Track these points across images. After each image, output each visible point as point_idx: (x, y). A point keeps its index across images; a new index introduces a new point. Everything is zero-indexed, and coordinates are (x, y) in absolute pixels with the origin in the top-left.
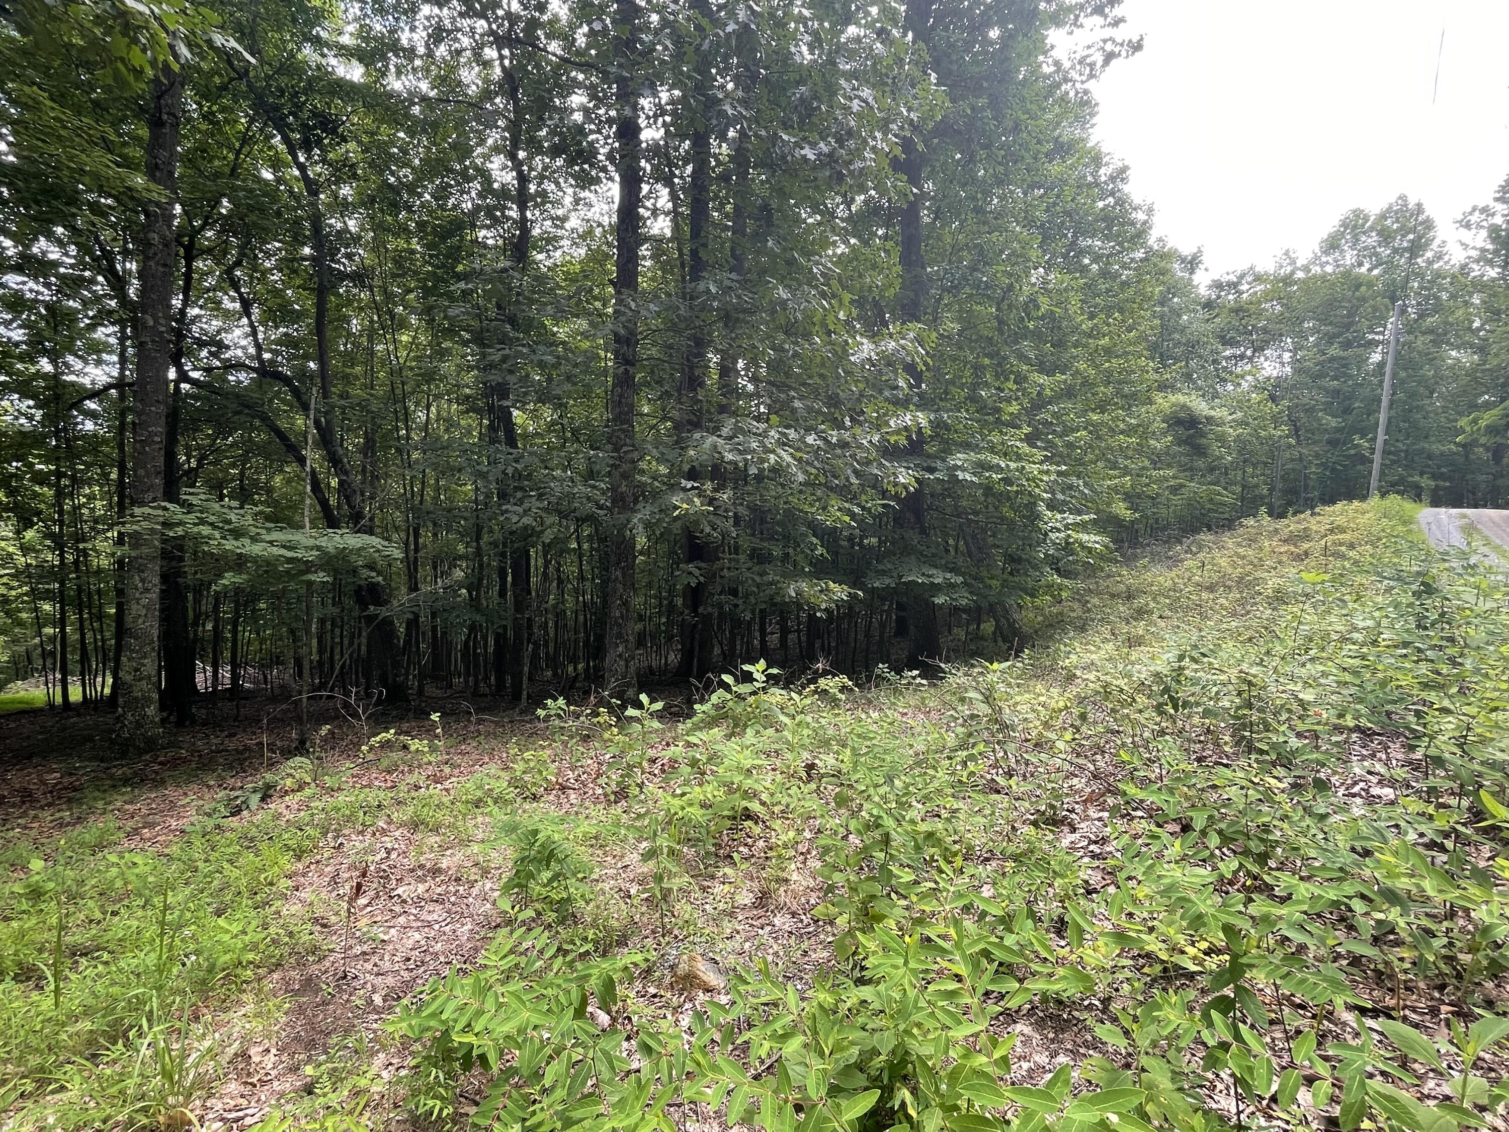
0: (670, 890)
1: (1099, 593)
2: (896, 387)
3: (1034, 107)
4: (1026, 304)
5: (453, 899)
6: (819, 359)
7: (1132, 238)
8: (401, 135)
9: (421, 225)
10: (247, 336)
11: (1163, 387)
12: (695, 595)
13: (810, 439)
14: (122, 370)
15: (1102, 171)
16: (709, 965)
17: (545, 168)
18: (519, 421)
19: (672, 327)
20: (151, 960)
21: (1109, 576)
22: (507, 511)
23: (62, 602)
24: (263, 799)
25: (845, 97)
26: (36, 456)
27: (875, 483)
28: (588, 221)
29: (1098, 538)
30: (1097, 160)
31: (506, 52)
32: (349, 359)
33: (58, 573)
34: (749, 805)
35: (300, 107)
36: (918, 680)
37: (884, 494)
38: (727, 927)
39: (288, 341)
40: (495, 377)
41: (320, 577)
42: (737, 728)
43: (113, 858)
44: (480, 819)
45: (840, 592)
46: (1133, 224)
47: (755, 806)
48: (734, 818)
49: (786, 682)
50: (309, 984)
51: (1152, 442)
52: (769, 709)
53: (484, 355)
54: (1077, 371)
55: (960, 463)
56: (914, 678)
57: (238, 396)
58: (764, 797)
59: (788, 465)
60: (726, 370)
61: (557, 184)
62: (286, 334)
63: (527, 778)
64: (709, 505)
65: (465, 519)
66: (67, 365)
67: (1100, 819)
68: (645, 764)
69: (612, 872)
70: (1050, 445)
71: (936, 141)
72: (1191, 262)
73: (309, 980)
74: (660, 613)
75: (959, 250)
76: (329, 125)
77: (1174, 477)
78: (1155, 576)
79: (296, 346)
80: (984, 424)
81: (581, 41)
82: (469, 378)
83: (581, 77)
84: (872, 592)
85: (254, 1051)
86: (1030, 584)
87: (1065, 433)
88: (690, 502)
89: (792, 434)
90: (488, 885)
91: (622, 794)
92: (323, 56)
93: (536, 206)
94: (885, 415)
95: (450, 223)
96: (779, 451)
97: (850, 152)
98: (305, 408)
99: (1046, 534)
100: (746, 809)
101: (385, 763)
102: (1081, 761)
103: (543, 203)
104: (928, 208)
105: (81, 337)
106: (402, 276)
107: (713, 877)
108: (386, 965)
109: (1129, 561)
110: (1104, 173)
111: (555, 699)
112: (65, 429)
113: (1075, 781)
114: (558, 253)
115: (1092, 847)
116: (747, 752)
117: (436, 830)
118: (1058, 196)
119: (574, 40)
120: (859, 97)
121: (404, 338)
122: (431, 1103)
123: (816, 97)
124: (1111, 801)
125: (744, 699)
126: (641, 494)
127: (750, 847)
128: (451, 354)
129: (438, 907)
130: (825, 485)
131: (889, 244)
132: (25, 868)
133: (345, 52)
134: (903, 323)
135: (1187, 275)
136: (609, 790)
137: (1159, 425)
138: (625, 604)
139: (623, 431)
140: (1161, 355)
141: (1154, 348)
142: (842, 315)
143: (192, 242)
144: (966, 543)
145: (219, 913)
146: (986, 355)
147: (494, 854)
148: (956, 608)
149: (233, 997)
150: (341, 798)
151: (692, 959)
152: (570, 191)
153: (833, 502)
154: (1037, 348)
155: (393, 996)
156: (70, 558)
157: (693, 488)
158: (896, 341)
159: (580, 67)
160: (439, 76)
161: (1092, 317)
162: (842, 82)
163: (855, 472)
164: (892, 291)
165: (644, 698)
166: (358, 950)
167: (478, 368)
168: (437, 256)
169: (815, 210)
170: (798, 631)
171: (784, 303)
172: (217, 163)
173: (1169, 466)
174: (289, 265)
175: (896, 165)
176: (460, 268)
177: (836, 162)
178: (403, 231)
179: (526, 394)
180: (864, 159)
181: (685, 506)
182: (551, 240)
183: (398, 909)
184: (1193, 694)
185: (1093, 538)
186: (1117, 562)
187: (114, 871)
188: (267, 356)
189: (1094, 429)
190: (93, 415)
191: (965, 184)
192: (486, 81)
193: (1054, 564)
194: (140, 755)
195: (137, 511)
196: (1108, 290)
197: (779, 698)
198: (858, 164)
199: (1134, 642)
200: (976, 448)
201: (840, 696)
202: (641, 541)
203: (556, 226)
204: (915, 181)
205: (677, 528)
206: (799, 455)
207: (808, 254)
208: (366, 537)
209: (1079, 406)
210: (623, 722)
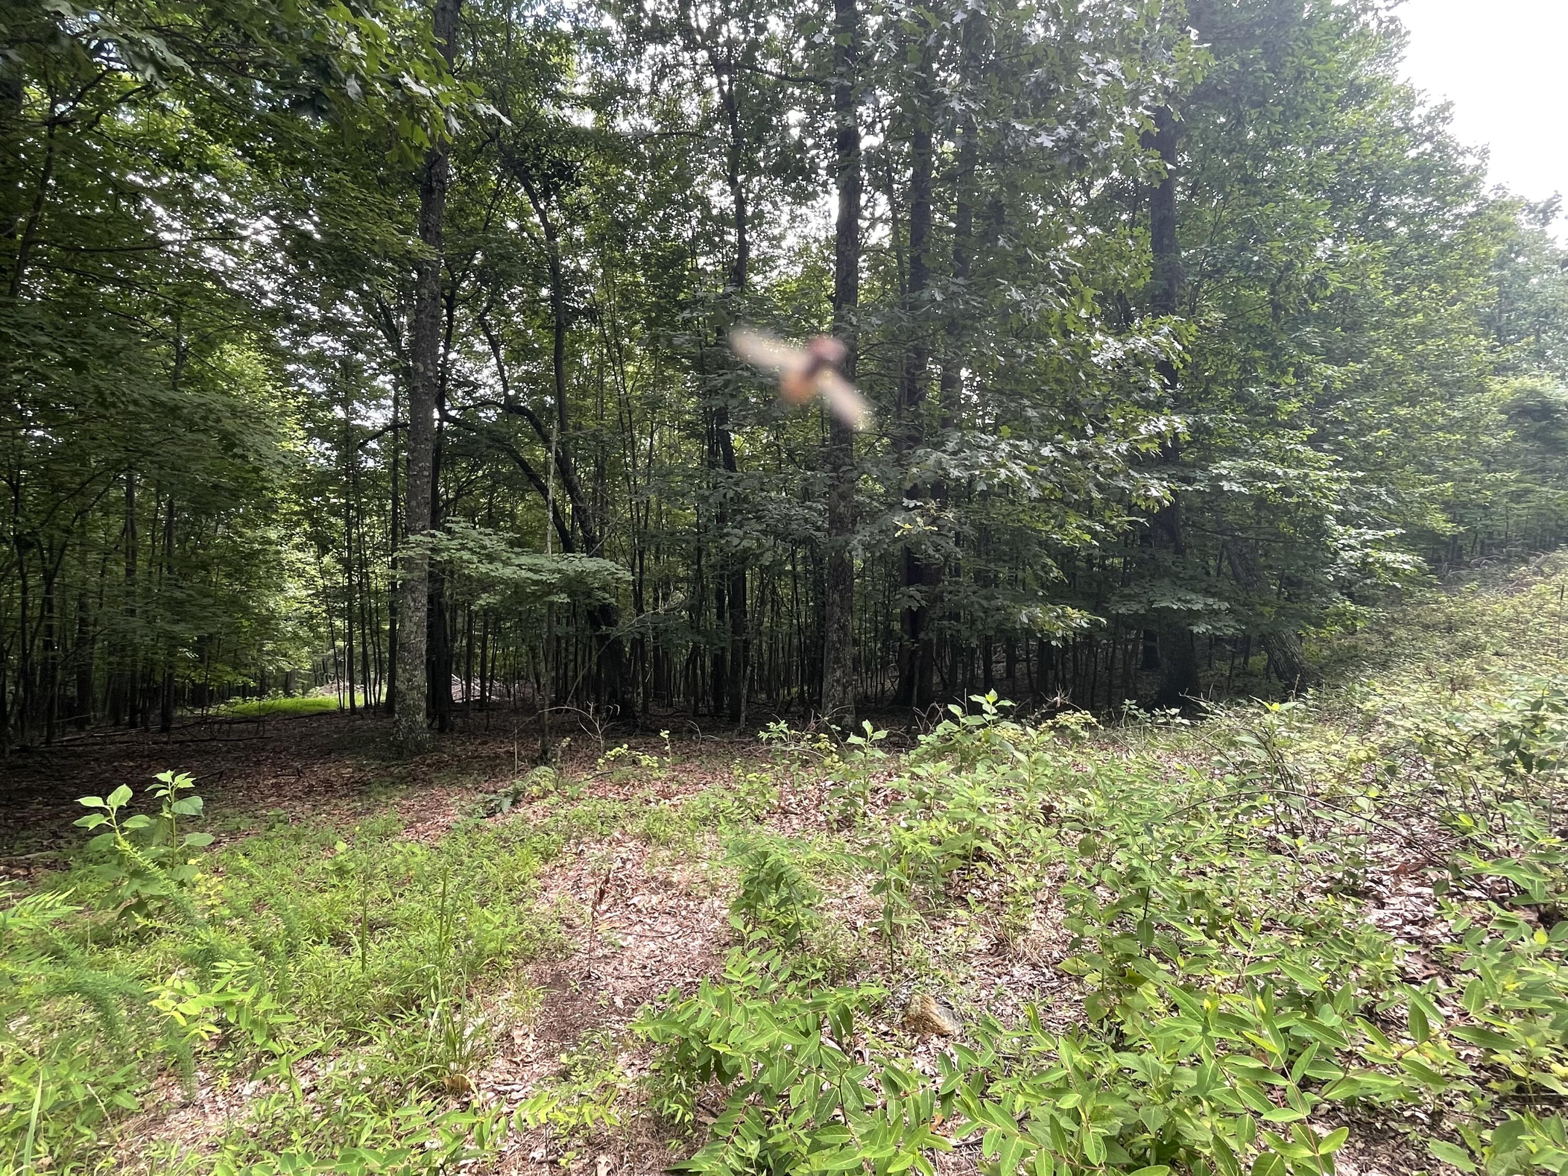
0: (899, 926)
1: (1407, 624)
2: (1148, 389)
3: (1323, 48)
4: (1310, 283)
5: (684, 913)
6: (1056, 362)
7: (1458, 189)
8: (628, 173)
9: (646, 257)
10: (494, 375)
11: (1501, 369)
12: (914, 620)
13: (1046, 451)
14: (396, 412)
15: (1414, 113)
16: (943, 1009)
17: (762, 189)
18: (736, 444)
19: (894, 341)
20: (432, 939)
21: (1420, 603)
22: (728, 534)
23: (350, 619)
24: (513, 804)
25: (1087, 73)
26: (333, 492)
27: (1122, 497)
28: (805, 237)
29: (1406, 558)
30: (1408, 100)
31: (725, 78)
32: (583, 391)
33: (347, 593)
34: (982, 845)
35: (541, 158)
36: (1179, 720)
37: (1131, 509)
38: (962, 971)
39: (528, 378)
40: (717, 403)
41: (563, 598)
42: (966, 762)
43: (397, 846)
44: (707, 837)
45: (1079, 618)
46: (1459, 172)
47: (988, 847)
48: (965, 858)
49: (1018, 717)
50: (559, 980)
51: (1484, 438)
52: (1001, 744)
53: (704, 382)
54: (1378, 358)
55: (1225, 472)
56: (1173, 717)
57: (489, 431)
58: (1000, 838)
59: (1021, 480)
60: (950, 381)
61: (775, 204)
62: (527, 372)
63: (750, 799)
64: (933, 523)
65: (688, 542)
66: (355, 411)
67: (1418, 896)
68: (867, 793)
69: (837, 901)
70: (1340, 448)
71: (1192, 107)
72: (1544, 211)
73: (559, 975)
74: (875, 639)
75: (1223, 229)
76: (565, 172)
77: (1517, 481)
78: (1488, 603)
79: (535, 383)
80: (1253, 425)
81: (797, 54)
82: (691, 404)
83: (797, 92)
84: (1116, 620)
85: (516, 1033)
86: (1315, 611)
87: (1361, 432)
88: (912, 522)
89: (1025, 446)
90: (717, 903)
91: (846, 822)
92: (561, 109)
93: (754, 227)
94: (1133, 420)
95: (673, 253)
96: (1009, 464)
97: (1094, 134)
98: (546, 440)
99: (1336, 553)
100: (980, 849)
101: (617, 776)
102: (1391, 824)
103: (760, 225)
104: (1182, 184)
105: (366, 384)
106: (629, 309)
107: (944, 918)
108: (625, 971)
109: (1449, 585)
110: (1417, 115)
111: (778, 723)
112: (353, 468)
113: (1383, 847)
114: (776, 272)
115: (1408, 928)
116: (980, 789)
117: (666, 844)
118: (1354, 150)
119: (791, 56)
120: (1101, 71)
121: (630, 369)
122: (674, 1106)
123: (1054, 79)
124: (1433, 874)
125: (971, 732)
126: (859, 514)
127: (983, 890)
128: (672, 382)
129: (671, 920)
130: (1061, 500)
131: (1137, 231)
132: (331, 848)
133: (582, 103)
134: (1155, 316)
135: (1538, 227)
136: (831, 818)
137: (1495, 416)
138: (843, 628)
139: (841, 450)
140: (1499, 330)
141: (1489, 322)
142: (1083, 313)
143: (453, 294)
144: (1231, 563)
145: (483, 904)
146: (1258, 347)
147: (721, 873)
148: (1219, 639)
149: (497, 982)
150: (580, 808)
151: (924, 1000)
152: (786, 209)
153: (1071, 520)
154: (1323, 333)
155: (633, 1001)
156: (356, 580)
157: (916, 507)
158: (1148, 337)
159: (796, 82)
160: (662, 112)
161: (1398, 290)
162: (1084, 57)
163: (1098, 485)
164: (1141, 282)
165: (867, 725)
166: (599, 952)
167: (698, 395)
168: (659, 287)
169: (1048, 199)
170: (1028, 660)
171: (1017, 305)
172: (471, 219)
173: (1510, 467)
174: (530, 307)
175: (1146, 140)
176: (682, 296)
177: (1077, 146)
178: (630, 265)
179: (745, 417)
180: (1110, 139)
181: (907, 526)
182: (768, 261)
183: (633, 917)
184: (1552, 752)
185: (1400, 557)
186: (1432, 585)
187: (399, 858)
188: (511, 392)
189: (1403, 428)
190: (373, 454)
191: (1231, 152)
192: (706, 109)
193: (1346, 588)
194: (412, 757)
195: (412, 538)
196: (1421, 258)
197: (1011, 733)
198: (1103, 146)
199: (1459, 684)
200: (1246, 454)
201: (1082, 733)
202: (858, 563)
203: (772, 246)
204: (1168, 156)
205: (896, 549)
206: (1033, 468)
207: (1042, 250)
208: (600, 560)
209: (1381, 400)
210: (845, 750)
